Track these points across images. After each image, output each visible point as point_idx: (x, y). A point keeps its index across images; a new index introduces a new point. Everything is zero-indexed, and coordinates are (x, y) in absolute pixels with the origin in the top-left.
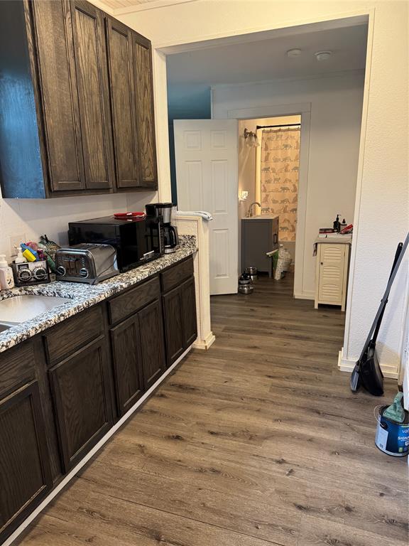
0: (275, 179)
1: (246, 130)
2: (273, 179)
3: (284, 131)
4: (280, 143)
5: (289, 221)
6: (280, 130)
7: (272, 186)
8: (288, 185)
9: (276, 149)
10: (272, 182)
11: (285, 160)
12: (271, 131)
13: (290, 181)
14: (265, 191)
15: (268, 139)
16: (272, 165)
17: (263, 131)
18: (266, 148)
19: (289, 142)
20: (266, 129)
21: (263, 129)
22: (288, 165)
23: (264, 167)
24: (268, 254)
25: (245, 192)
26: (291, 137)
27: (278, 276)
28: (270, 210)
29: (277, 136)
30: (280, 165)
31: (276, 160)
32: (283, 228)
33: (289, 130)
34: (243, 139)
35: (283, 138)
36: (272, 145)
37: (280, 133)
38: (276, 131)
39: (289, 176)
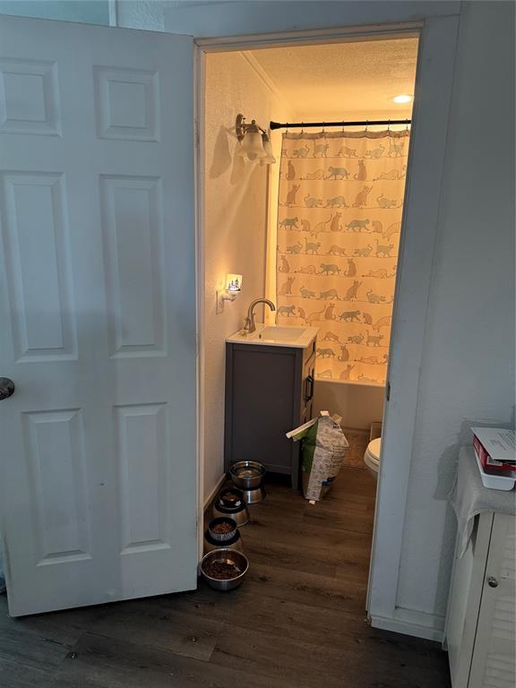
0: (309, 246)
1: (239, 118)
2: (303, 243)
3: (333, 136)
4: (323, 165)
5: (336, 338)
6: (322, 135)
7: (302, 260)
8: (337, 260)
9: (314, 177)
10: (303, 251)
11: (333, 202)
12: (301, 136)
13: (342, 251)
14: (287, 269)
15: (296, 152)
16: (303, 213)
17: (285, 136)
18: (291, 174)
19: (343, 163)
20: (290, 130)
21: (283, 130)
22: (338, 215)
23: (285, 216)
24: (289, 435)
25: (233, 278)
26: (348, 150)
27: (313, 493)
28: (295, 311)
29: (317, 149)
30: (320, 215)
31: (312, 203)
32: (324, 352)
33: (343, 135)
34: (233, 140)
35: (330, 152)
36: (304, 168)
37: (323, 142)
38: (313, 137)
39: (339, 238)
